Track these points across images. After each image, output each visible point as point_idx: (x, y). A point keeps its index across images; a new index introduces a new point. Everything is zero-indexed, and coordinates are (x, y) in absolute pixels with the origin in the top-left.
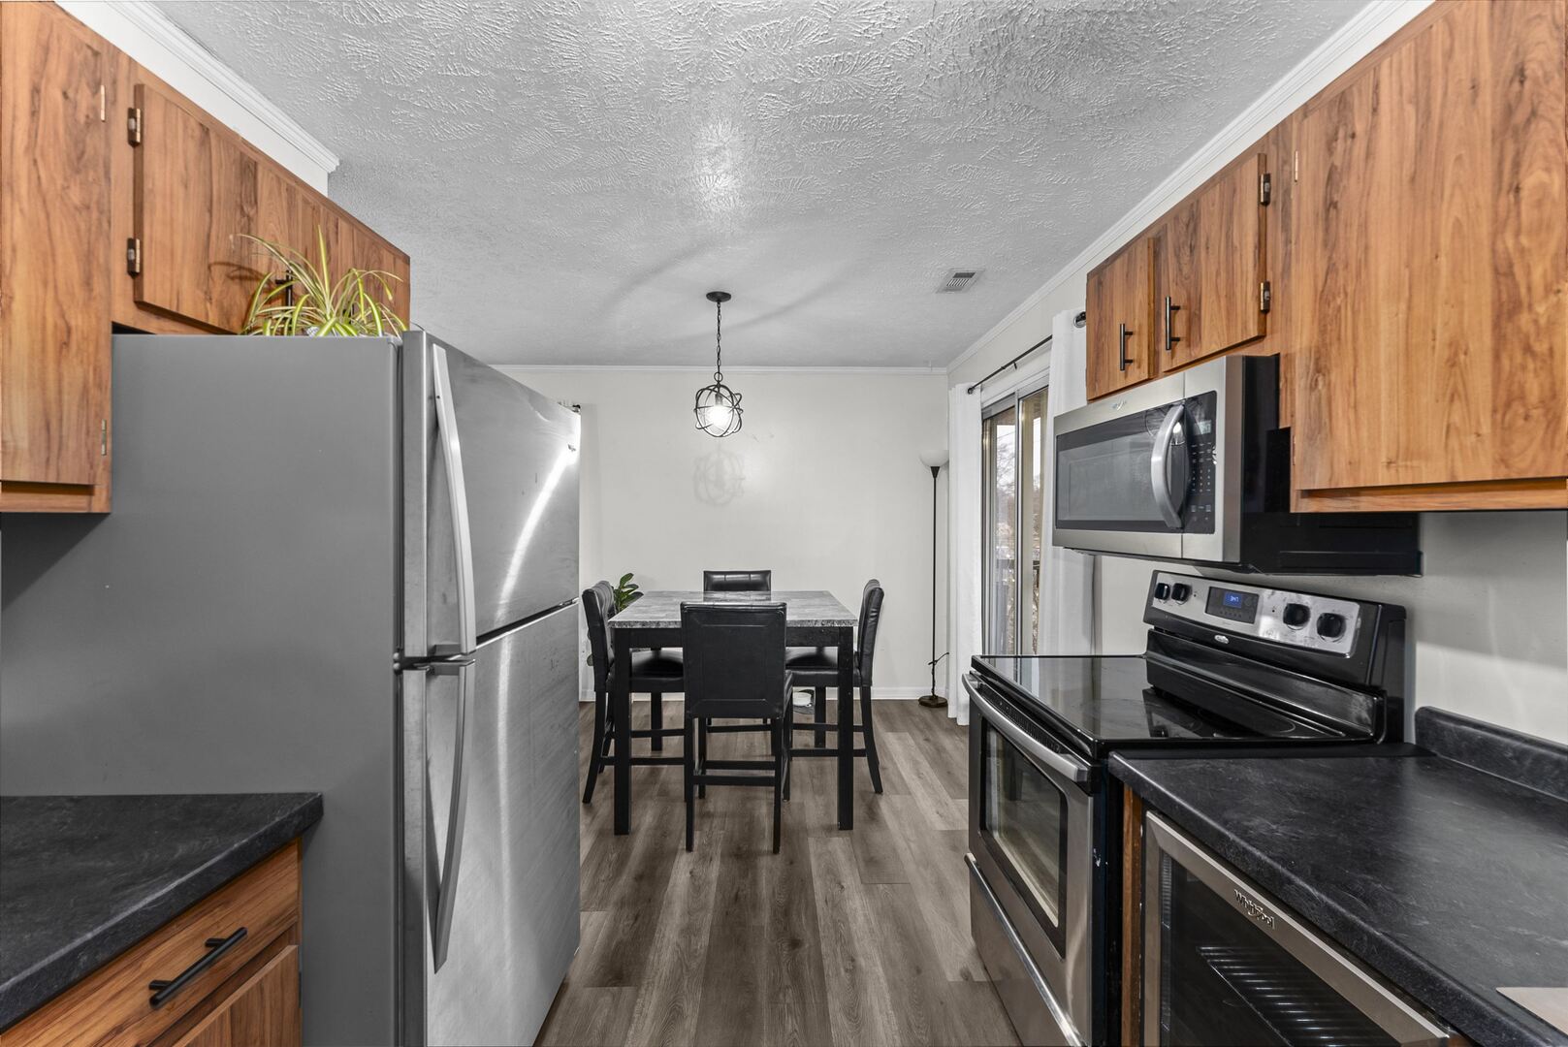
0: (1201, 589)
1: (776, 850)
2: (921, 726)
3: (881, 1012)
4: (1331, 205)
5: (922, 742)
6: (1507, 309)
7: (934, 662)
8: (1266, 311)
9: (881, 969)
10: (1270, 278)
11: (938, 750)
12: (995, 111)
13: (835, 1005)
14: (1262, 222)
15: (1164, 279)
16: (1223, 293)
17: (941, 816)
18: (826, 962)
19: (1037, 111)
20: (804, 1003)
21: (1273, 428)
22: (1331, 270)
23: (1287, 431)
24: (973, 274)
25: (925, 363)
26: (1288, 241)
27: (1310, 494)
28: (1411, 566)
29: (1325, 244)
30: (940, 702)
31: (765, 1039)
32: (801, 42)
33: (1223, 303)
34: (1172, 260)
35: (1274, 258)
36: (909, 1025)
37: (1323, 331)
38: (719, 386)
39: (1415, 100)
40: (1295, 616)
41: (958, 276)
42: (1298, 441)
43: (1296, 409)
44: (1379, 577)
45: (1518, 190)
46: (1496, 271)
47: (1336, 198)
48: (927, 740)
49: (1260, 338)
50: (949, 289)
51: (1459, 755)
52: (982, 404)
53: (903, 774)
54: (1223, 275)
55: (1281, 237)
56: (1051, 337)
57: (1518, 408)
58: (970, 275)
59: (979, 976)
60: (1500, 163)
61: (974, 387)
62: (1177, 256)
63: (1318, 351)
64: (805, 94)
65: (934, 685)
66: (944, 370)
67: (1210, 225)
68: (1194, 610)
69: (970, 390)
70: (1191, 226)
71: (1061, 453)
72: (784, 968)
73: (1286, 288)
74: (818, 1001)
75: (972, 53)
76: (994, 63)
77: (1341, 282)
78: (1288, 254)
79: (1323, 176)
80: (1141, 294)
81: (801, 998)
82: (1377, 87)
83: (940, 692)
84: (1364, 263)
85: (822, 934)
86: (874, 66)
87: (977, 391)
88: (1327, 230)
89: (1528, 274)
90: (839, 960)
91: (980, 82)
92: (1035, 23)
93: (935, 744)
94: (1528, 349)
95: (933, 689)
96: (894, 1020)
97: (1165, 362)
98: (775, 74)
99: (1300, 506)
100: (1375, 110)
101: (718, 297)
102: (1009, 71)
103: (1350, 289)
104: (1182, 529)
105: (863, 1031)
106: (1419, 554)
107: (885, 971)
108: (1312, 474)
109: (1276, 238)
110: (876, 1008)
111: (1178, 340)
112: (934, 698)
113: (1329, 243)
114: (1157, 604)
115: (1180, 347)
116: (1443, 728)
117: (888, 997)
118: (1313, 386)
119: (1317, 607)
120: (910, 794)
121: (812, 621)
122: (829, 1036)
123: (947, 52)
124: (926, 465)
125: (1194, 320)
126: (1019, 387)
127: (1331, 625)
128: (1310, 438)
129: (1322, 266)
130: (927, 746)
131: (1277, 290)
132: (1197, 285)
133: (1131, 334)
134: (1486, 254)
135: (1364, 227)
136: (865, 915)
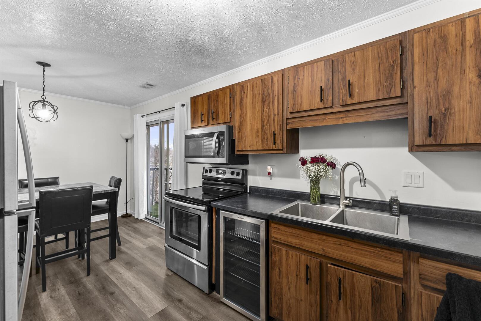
0: (214, 170)
1: (89, 274)
2: (125, 223)
3: (149, 293)
4: (241, 103)
5: (128, 228)
6: (263, 126)
7: (127, 203)
8: (231, 117)
9: (144, 285)
10: (231, 112)
11: (134, 228)
12: (176, 54)
13: (134, 300)
14: (230, 100)
15: (211, 105)
16: (223, 112)
17: (144, 244)
18: (126, 292)
19: (185, 58)
20: (124, 304)
21: (232, 139)
22: (241, 113)
23: (234, 139)
24: (153, 85)
25: (124, 105)
26: (234, 106)
27: (238, 151)
28: (247, 163)
29: (241, 108)
30: (129, 215)
31: (116, 318)
32: (133, 18)
33: (223, 114)
34: (213, 102)
35: (232, 108)
36: (158, 292)
37: (240, 124)
38: (44, 101)
39: (252, 91)
40: (232, 173)
41: (148, 85)
42: (237, 141)
43: (236, 136)
44: (244, 165)
45: (264, 110)
46: (262, 120)
47: (242, 102)
48: (129, 227)
49: (230, 122)
50: (144, 87)
51: (254, 192)
52: (146, 121)
53: (126, 238)
54: (223, 108)
55: (233, 105)
56: (175, 107)
57: (264, 140)
58: (152, 85)
59: (170, 273)
60: (262, 106)
61: (144, 116)
62: (214, 101)
63: (240, 127)
64: (127, 29)
65: (127, 210)
66: (129, 108)
67: (221, 98)
68: (213, 174)
69: (142, 116)
70: (217, 96)
71: (186, 140)
72: (112, 301)
73: (234, 114)
74: (128, 301)
75: (176, 42)
76: (180, 46)
77: (243, 116)
78: (234, 108)
79: (240, 97)
80: (205, 107)
81: (123, 304)
82: (248, 87)
83: (128, 212)
84: (246, 114)
85: (120, 287)
86: (151, 33)
87: (145, 117)
88: (241, 107)
89: (265, 122)
90: (130, 290)
91: (176, 48)
92: (192, 44)
93: (133, 227)
94: (265, 132)
95: (126, 212)
96: (153, 293)
97: (211, 122)
98: (120, 20)
99: (237, 153)
100: (247, 90)
101: (44, 65)
102: (183, 49)
103: (244, 117)
104: (218, 157)
105: (146, 300)
106: (249, 161)
107: (145, 285)
108: (239, 147)
109: (232, 105)
110: (147, 293)
111: (214, 119)
112: (127, 214)
113: (241, 109)
114: (205, 174)
115: (214, 120)
116: (252, 188)
117: (149, 290)
118: (239, 132)
119: (236, 171)
120: (131, 242)
121: (100, 191)
122: (136, 306)
123: (171, 39)
124: (122, 138)
125: (217, 115)
126: (160, 118)
127: (238, 174)
128: (238, 141)
129: (240, 113)
130: (130, 228)
131: (233, 113)
132: (218, 109)
133: (203, 115)
134: (261, 118)
135: (246, 108)
136: (132, 276)
